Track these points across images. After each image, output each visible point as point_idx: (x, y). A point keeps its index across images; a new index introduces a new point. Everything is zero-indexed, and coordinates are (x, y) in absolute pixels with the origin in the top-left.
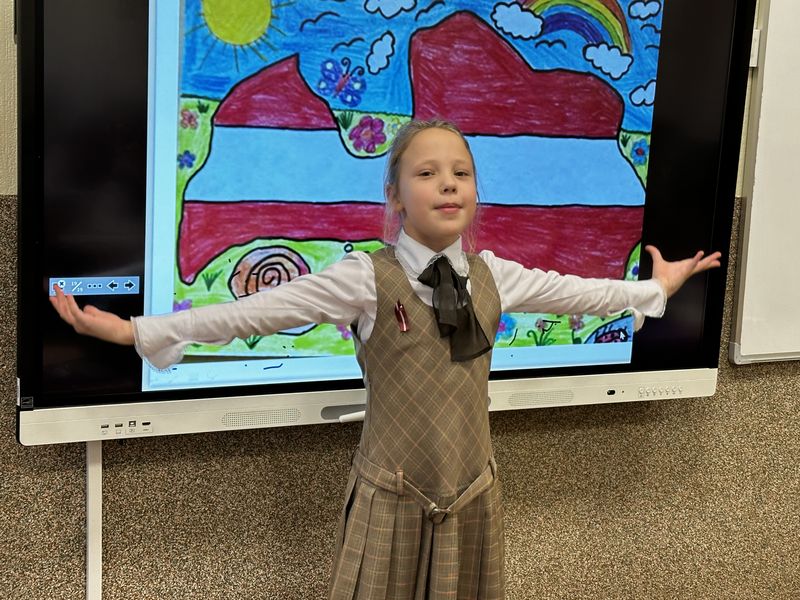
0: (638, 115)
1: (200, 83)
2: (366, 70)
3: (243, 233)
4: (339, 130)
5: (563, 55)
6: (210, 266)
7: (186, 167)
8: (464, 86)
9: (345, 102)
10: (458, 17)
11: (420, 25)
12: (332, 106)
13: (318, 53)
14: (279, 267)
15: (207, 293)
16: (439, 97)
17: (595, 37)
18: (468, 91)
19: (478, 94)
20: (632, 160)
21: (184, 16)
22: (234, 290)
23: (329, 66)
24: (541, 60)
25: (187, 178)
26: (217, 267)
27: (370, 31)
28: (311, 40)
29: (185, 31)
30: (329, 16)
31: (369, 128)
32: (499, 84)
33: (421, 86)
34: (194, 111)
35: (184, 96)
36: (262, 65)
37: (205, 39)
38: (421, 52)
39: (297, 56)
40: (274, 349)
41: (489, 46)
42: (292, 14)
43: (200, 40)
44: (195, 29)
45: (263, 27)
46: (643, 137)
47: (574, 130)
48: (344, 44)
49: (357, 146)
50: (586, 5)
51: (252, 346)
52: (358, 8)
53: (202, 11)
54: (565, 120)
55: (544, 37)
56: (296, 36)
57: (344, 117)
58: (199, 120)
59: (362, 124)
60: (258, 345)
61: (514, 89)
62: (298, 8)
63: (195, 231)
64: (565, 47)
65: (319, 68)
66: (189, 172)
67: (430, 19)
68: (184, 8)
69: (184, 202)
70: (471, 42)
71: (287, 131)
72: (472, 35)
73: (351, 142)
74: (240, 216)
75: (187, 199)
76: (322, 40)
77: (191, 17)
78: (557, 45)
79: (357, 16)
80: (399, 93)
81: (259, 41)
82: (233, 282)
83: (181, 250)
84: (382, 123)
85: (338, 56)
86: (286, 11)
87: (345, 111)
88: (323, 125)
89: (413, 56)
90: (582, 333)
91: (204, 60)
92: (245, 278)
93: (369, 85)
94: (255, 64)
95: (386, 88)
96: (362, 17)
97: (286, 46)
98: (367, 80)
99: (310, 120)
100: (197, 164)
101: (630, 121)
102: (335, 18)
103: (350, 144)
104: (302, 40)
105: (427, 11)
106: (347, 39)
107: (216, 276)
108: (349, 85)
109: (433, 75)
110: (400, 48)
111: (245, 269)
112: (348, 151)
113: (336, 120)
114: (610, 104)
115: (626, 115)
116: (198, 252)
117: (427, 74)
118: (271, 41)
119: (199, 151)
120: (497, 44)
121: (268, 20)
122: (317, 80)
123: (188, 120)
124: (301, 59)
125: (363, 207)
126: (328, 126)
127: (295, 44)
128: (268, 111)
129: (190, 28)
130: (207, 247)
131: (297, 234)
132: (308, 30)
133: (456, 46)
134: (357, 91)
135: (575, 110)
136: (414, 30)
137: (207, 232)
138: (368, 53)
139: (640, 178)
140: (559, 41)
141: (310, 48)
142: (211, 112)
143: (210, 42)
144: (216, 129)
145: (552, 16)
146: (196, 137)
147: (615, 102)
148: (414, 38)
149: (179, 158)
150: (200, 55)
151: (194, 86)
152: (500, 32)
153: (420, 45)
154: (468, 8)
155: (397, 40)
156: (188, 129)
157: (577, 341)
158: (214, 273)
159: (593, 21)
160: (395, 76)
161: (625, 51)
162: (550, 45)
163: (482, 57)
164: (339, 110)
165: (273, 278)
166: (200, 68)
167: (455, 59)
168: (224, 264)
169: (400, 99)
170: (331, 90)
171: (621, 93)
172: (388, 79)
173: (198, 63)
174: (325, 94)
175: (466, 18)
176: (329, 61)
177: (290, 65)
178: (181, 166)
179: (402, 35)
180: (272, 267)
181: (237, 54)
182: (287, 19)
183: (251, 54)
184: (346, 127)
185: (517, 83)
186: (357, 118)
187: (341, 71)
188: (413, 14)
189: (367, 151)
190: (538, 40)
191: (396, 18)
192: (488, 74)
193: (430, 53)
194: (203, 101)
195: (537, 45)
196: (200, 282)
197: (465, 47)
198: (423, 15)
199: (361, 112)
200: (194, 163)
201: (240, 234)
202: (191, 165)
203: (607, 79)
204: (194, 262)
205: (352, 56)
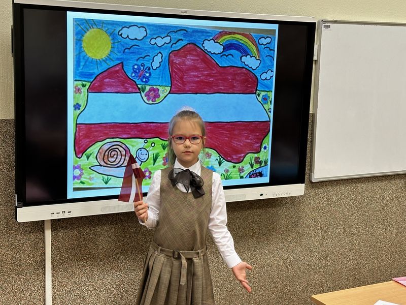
0: (264, 84)
1: (82, 74)
2: (151, 68)
3: (102, 136)
4: (140, 93)
5: (232, 60)
6: (88, 150)
7: (77, 110)
8: (192, 74)
9: (142, 81)
10: (188, 46)
11: (173, 49)
12: (137, 83)
13: (131, 62)
14: (117, 150)
15: (88, 162)
16: (181, 78)
17: (245, 52)
18: (194, 76)
19: (198, 77)
20: (262, 102)
21: (75, 47)
22: (98, 160)
23: (136, 67)
24: (223, 63)
25: (78, 114)
26: (90, 151)
27: (152, 52)
28: (128, 57)
29: (75, 54)
30: (135, 47)
31: (153, 92)
32: (206, 73)
33: (174, 74)
34: (80, 86)
35: (76, 80)
36: (108, 67)
37: (84, 57)
38: (174, 60)
39: (122, 63)
40: (115, 184)
41: (202, 57)
42: (120, 46)
43: (82, 57)
44: (80, 53)
45: (108, 51)
46: (266, 93)
47: (238, 90)
48: (142, 58)
49: (148, 99)
50: (241, 40)
51: (106, 183)
52: (147, 43)
53: (82, 46)
54: (234, 86)
55: (224, 53)
56: (122, 55)
57: (142, 88)
58: (82, 90)
59: (150, 91)
60: (109, 182)
61: (213, 75)
62: (122, 43)
63: (81, 136)
64: (233, 56)
65: (132, 68)
66: (79, 112)
67: (177, 47)
68: (75, 45)
69: (77, 124)
70: (195, 56)
71: (119, 94)
72: (194, 53)
73: (146, 98)
74: (100, 129)
75: (78, 123)
76: (133, 56)
77: (78, 48)
78: (230, 56)
79: (146, 46)
80: (165, 77)
81: (106, 57)
82: (98, 157)
83: (76, 145)
84: (158, 90)
85: (139, 63)
86: (118, 45)
87: (143, 85)
88: (134, 91)
89: (171, 62)
90: (244, 174)
91: (84, 65)
92: (103, 155)
93: (152, 74)
94: (105, 67)
95: (160, 75)
96: (149, 46)
97: (118, 59)
98: (152, 72)
99: (129, 89)
100: (82, 109)
101: (261, 86)
102: (138, 47)
103: (145, 99)
104: (124, 56)
105: (175, 43)
106: (143, 56)
107: (91, 154)
108: (145, 74)
109: (179, 70)
110: (165, 59)
111: (103, 151)
112: (144, 101)
113: (139, 89)
114: (252, 79)
115: (259, 84)
116: (83, 145)
117: (176, 69)
118: (111, 57)
119: (82, 103)
120: (205, 57)
121: (110, 49)
122: (131, 73)
123: (78, 90)
124: (124, 64)
125: (151, 124)
126: (136, 91)
127: (121, 58)
128: (111, 85)
129: (78, 53)
130: (87, 142)
131: (124, 136)
132: (127, 52)
133: (188, 58)
134: (148, 77)
135: (238, 83)
136: (170, 51)
137: (87, 136)
138: (151, 61)
139: (265, 110)
140: (230, 55)
141: (128, 60)
142: (87, 87)
143: (86, 58)
144: (89, 94)
145: (227, 45)
146: (81, 97)
147: (254, 79)
148: (171, 54)
149: (74, 106)
150: (82, 64)
151: (80, 76)
152: (206, 51)
153: (173, 57)
154: (192, 42)
155: (163, 56)
156: (78, 94)
157: (242, 177)
158: (90, 153)
159: (244, 46)
160: (163, 70)
161: (258, 58)
162: (227, 56)
163: (199, 62)
164: (140, 85)
165: (115, 155)
166: (82, 69)
167: (188, 63)
168: (94, 149)
169: (165, 80)
170: (137, 76)
171: (257, 75)
172: (160, 71)
173: (81, 67)
174: (134, 78)
175: (191, 45)
176: (136, 65)
177: (120, 67)
178: (75, 109)
179: (166, 53)
180: (114, 150)
181: (98, 63)
182: (118, 48)
183: (103, 63)
184: (143, 92)
185: (214, 72)
186: (148, 88)
187: (141, 69)
188: (170, 45)
189: (153, 101)
190: (221, 54)
191: (163, 47)
192: (201, 68)
193: (177, 61)
194: (83, 82)
195: (221, 56)
196: (84, 157)
197: (192, 58)
198: (174, 45)
199: (149, 85)
200: (81, 108)
201: (100, 136)
202: (79, 109)
203: (251, 69)
204: (81, 149)
205: (145, 62)
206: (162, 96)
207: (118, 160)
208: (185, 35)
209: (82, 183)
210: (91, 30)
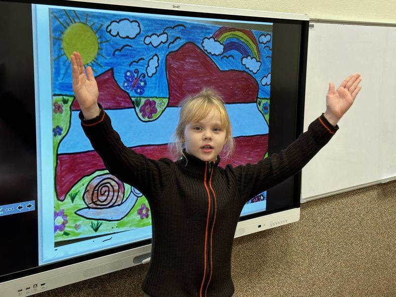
0: (264, 90)
1: (63, 87)
3: (89, 168)
4: (134, 108)
5: (233, 63)
6: (73, 189)
7: (57, 135)
8: (191, 81)
9: (136, 92)
10: (187, 45)
11: (170, 50)
12: (131, 95)
13: (123, 67)
14: (108, 185)
15: (72, 204)
16: (180, 87)
17: (246, 54)
18: (194, 83)
19: (198, 84)
20: (263, 112)
21: (52, 49)
22: (86, 201)
23: (128, 74)
24: (223, 66)
25: (58, 141)
26: (76, 189)
27: (147, 54)
28: (119, 61)
29: (53, 58)
30: (127, 47)
31: (149, 106)
32: (206, 79)
33: (172, 82)
34: (61, 103)
35: (55, 95)
37: (65, 62)
38: (171, 64)
39: (112, 69)
40: (107, 230)
41: (201, 60)
42: (109, 48)
43: (62, 63)
44: (59, 57)
45: (94, 54)
46: (267, 101)
47: (239, 99)
48: (135, 62)
49: (144, 116)
50: (242, 38)
51: (96, 230)
52: (141, 42)
53: (62, 47)
54: (235, 95)
55: (225, 54)
56: (111, 59)
57: (137, 101)
58: (63, 108)
59: (146, 104)
60: (100, 229)
61: (213, 81)
62: (112, 43)
63: (64, 170)
64: (234, 58)
66: (60, 137)
67: (174, 47)
68: (52, 45)
69: (58, 155)
70: (194, 58)
71: (109, 110)
72: (193, 54)
73: (141, 114)
74: (87, 159)
75: (59, 153)
76: (125, 60)
77: (57, 50)
78: (230, 58)
79: (140, 47)
80: (162, 87)
81: (93, 62)
82: (85, 196)
83: (57, 183)
84: (155, 102)
85: (132, 68)
86: (106, 45)
87: (137, 97)
88: (127, 106)
89: (168, 67)
91: (65, 74)
92: (91, 193)
95: (156, 84)
96: (143, 47)
97: (107, 64)
99: (121, 103)
100: (64, 133)
101: (262, 93)
102: (130, 48)
103: (140, 115)
104: (115, 60)
105: (173, 43)
106: (136, 59)
107: (76, 194)
108: (139, 83)
109: (176, 75)
110: (162, 63)
111: (91, 188)
112: (139, 118)
113: (133, 102)
114: (253, 86)
115: (260, 90)
116: (66, 182)
117: (173, 74)
118: (99, 62)
119: (64, 126)
120: (204, 58)
121: (97, 50)
123: (58, 109)
124: (114, 71)
125: (148, 148)
126: (129, 106)
127: (111, 63)
129: (56, 56)
130: (71, 178)
132: (117, 55)
133: (187, 60)
134: (142, 86)
135: (239, 90)
136: (167, 53)
137: (71, 170)
138: (146, 66)
139: (266, 121)
140: (231, 56)
141: (119, 65)
142: (70, 103)
143: (67, 64)
144: (73, 112)
145: (227, 44)
146: (62, 118)
147: (255, 85)
148: (168, 57)
149: (54, 130)
150: (62, 71)
151: (60, 89)
152: (206, 52)
153: (171, 61)
154: (191, 40)
155: (160, 59)
156: (58, 114)
158: (75, 192)
159: (245, 45)
160: (160, 77)
161: (258, 60)
162: (227, 58)
163: (199, 65)
164: (134, 97)
165: (106, 191)
166: (63, 79)
167: (187, 67)
168: (80, 187)
169: (163, 89)
170: (130, 87)
171: (257, 80)
172: (157, 79)
173: (62, 76)
174: (127, 89)
175: (191, 46)
176: (129, 71)
177: (109, 74)
178: (55, 135)
179: (162, 56)
180: (104, 185)
182: (106, 49)
184: (138, 106)
185: (214, 78)
186: (143, 101)
187: (134, 76)
188: (167, 45)
189: (149, 118)
190: (222, 56)
191: (159, 47)
192: (201, 74)
193: (175, 65)
194: (65, 97)
195: (222, 58)
196: (68, 199)
197: (191, 61)
198: (171, 45)
199: (145, 98)
200: (62, 132)
201: (87, 169)
202: (60, 134)
203: (251, 73)
204: (64, 188)
205: (139, 68)
206: (159, 110)
207: (109, 198)
208: (183, 32)
209: (66, 234)
210: (73, 25)
